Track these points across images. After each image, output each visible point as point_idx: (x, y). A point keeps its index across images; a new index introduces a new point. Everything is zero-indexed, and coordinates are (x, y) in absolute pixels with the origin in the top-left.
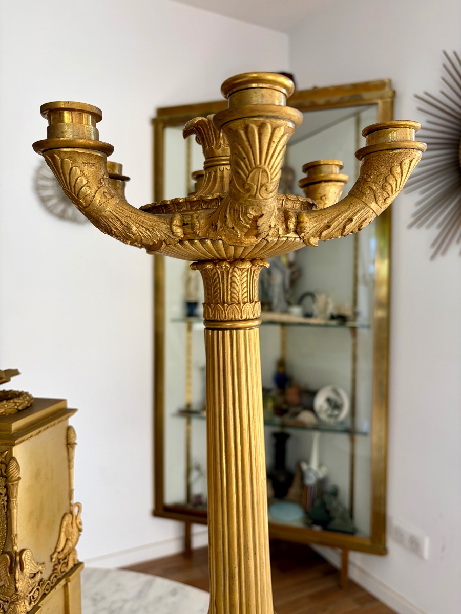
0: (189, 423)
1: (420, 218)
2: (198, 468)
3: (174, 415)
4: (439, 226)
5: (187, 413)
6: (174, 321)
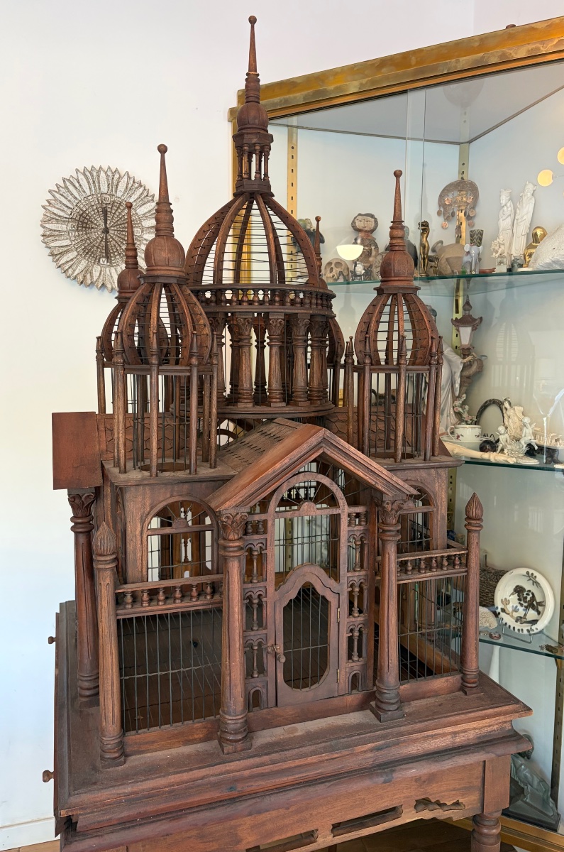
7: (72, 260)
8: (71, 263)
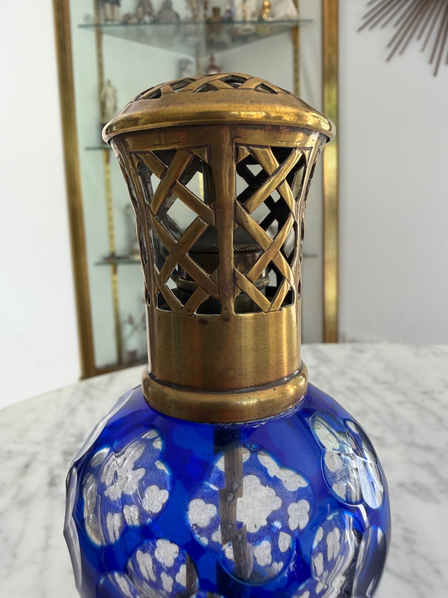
0: (115, 272)
1: (371, 20)
2: (131, 321)
3: (98, 264)
4: (396, 25)
5: (113, 260)
6: (88, 149)
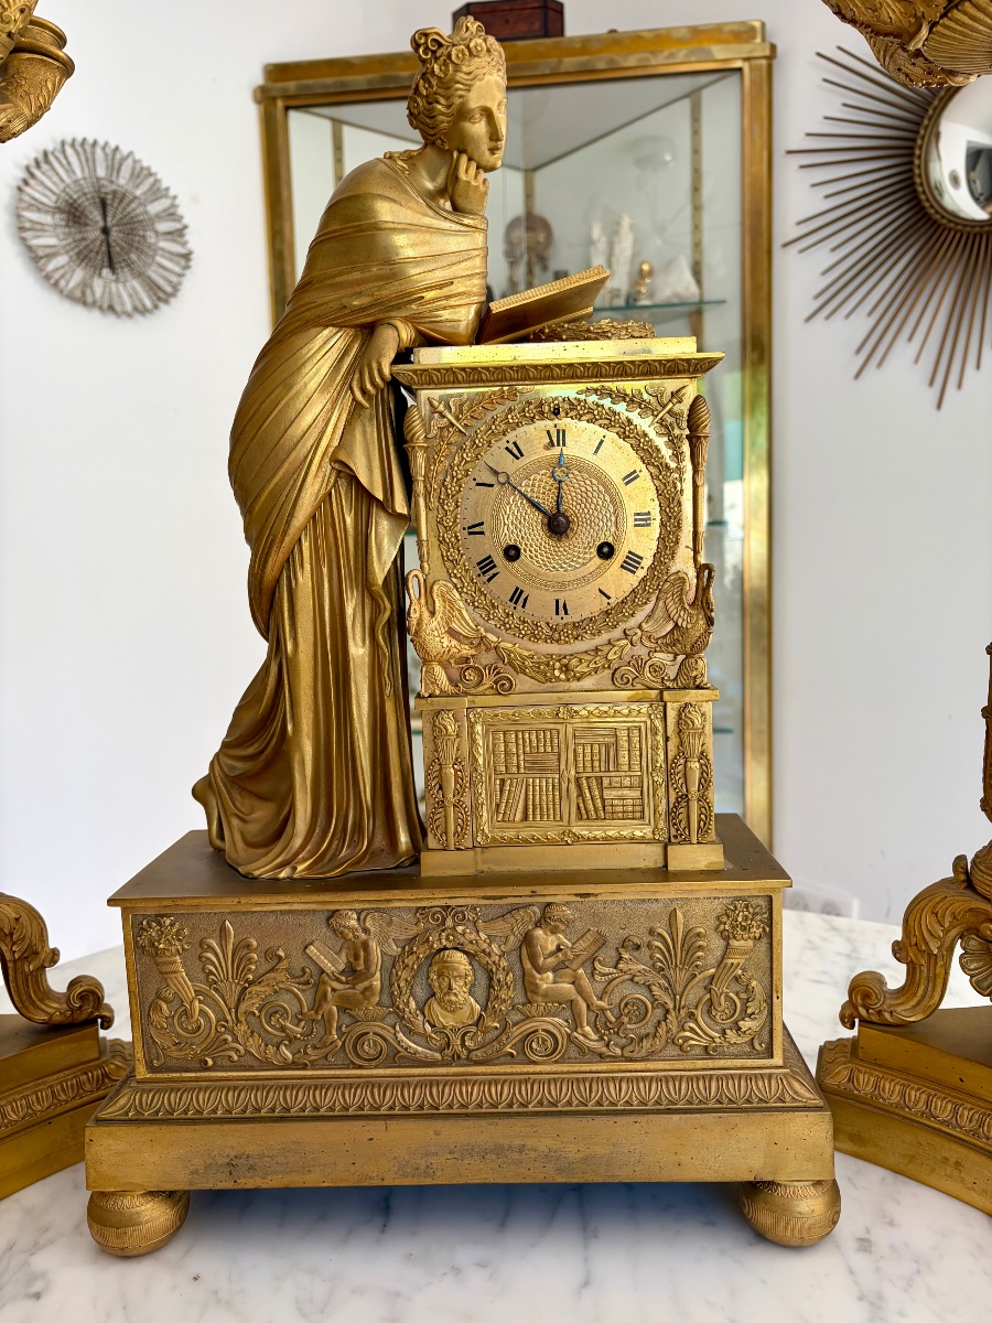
1: (830, 301)
4: (870, 314)
7: (62, 267)
8: (61, 272)
